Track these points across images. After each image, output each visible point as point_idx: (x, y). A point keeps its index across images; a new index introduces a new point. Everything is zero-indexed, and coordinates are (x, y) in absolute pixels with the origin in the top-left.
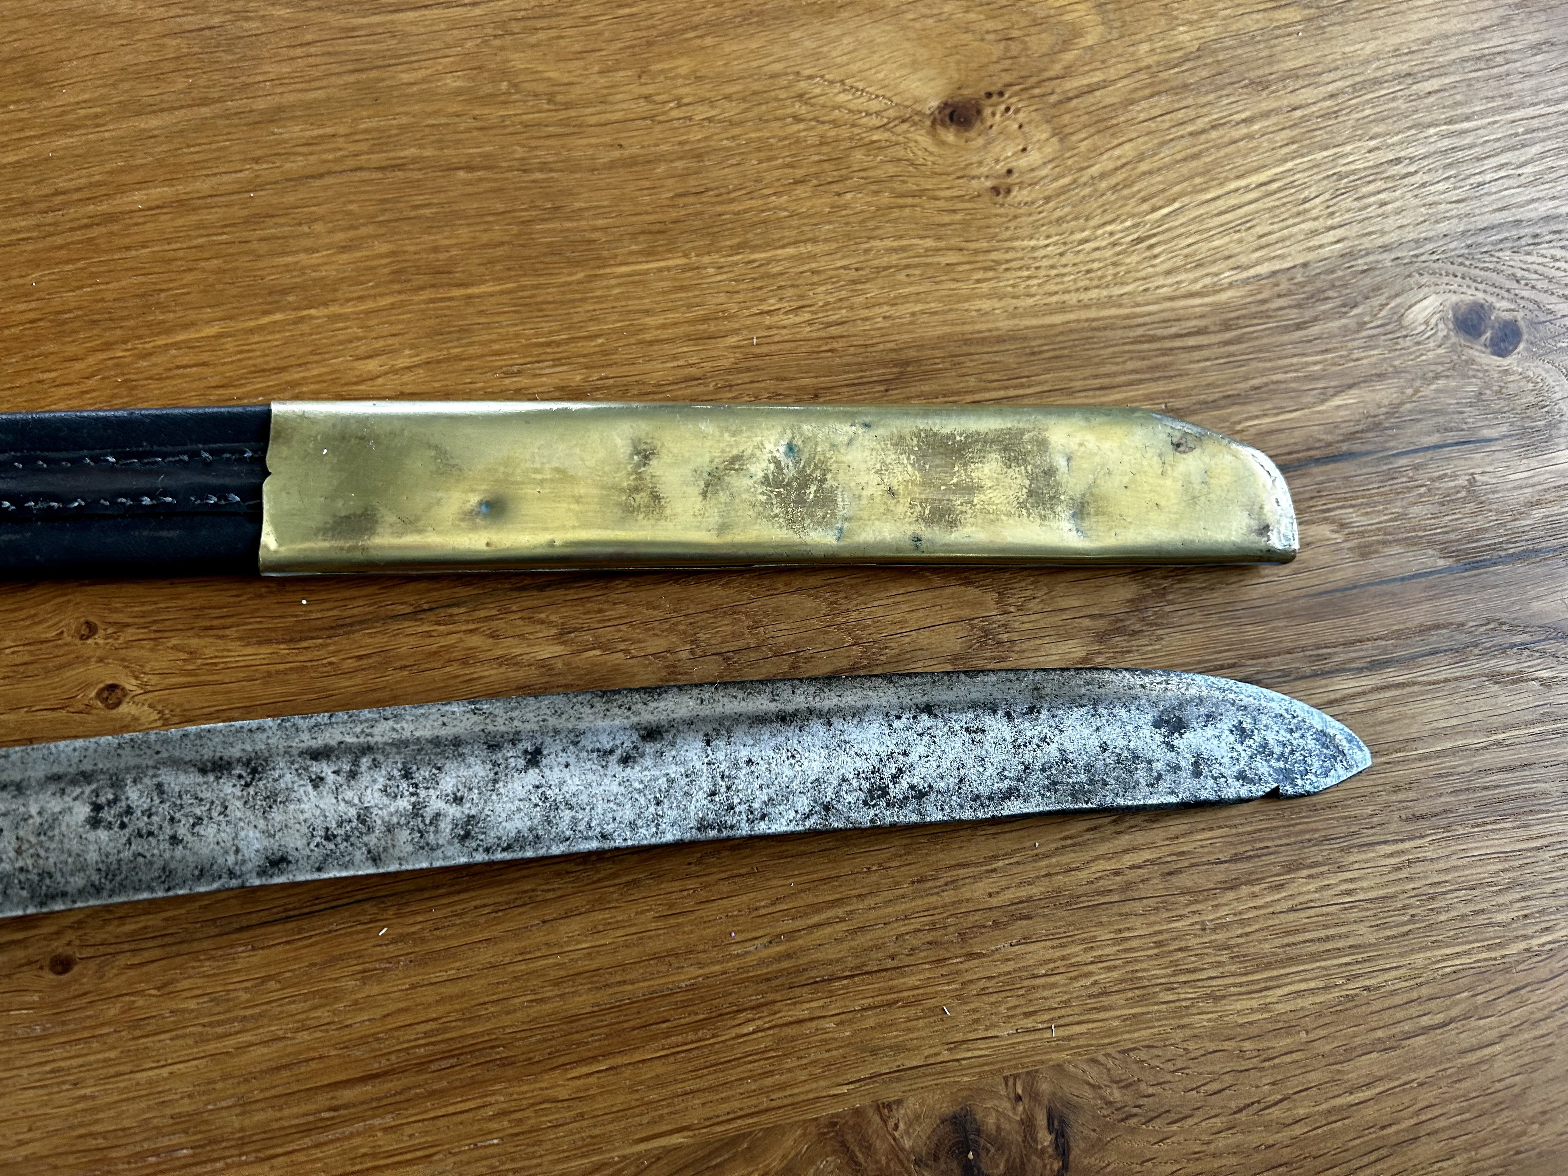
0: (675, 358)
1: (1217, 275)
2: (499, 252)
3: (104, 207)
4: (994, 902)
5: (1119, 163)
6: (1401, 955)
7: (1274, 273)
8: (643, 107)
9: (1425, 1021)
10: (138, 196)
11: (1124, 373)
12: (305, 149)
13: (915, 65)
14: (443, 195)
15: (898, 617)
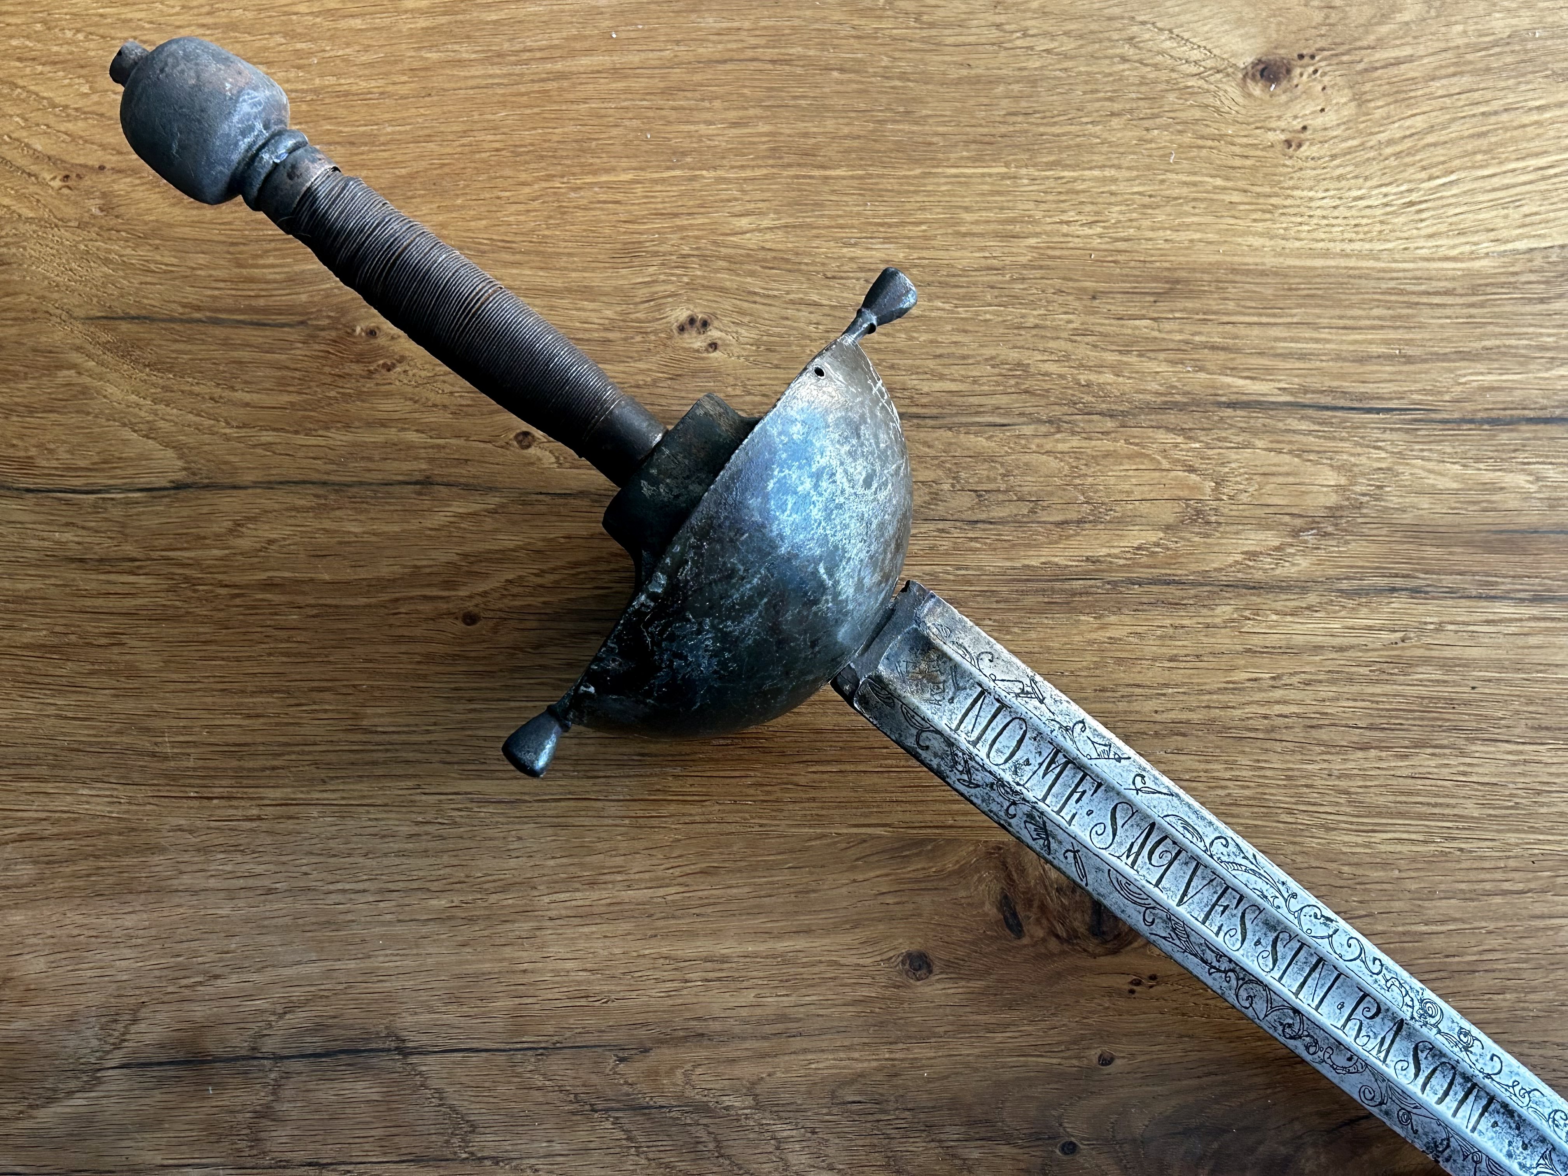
0: (982, 249)
1: (1475, 244)
2: (856, 144)
3: (559, 66)
4: (1158, 718)
5: (1408, 133)
6: (1498, 831)
7: (1531, 250)
8: (995, 34)
9: (1506, 886)
10: (585, 61)
11: (1369, 318)
12: (716, 38)
13: (1240, 22)
14: (818, 90)
15: (1127, 487)
